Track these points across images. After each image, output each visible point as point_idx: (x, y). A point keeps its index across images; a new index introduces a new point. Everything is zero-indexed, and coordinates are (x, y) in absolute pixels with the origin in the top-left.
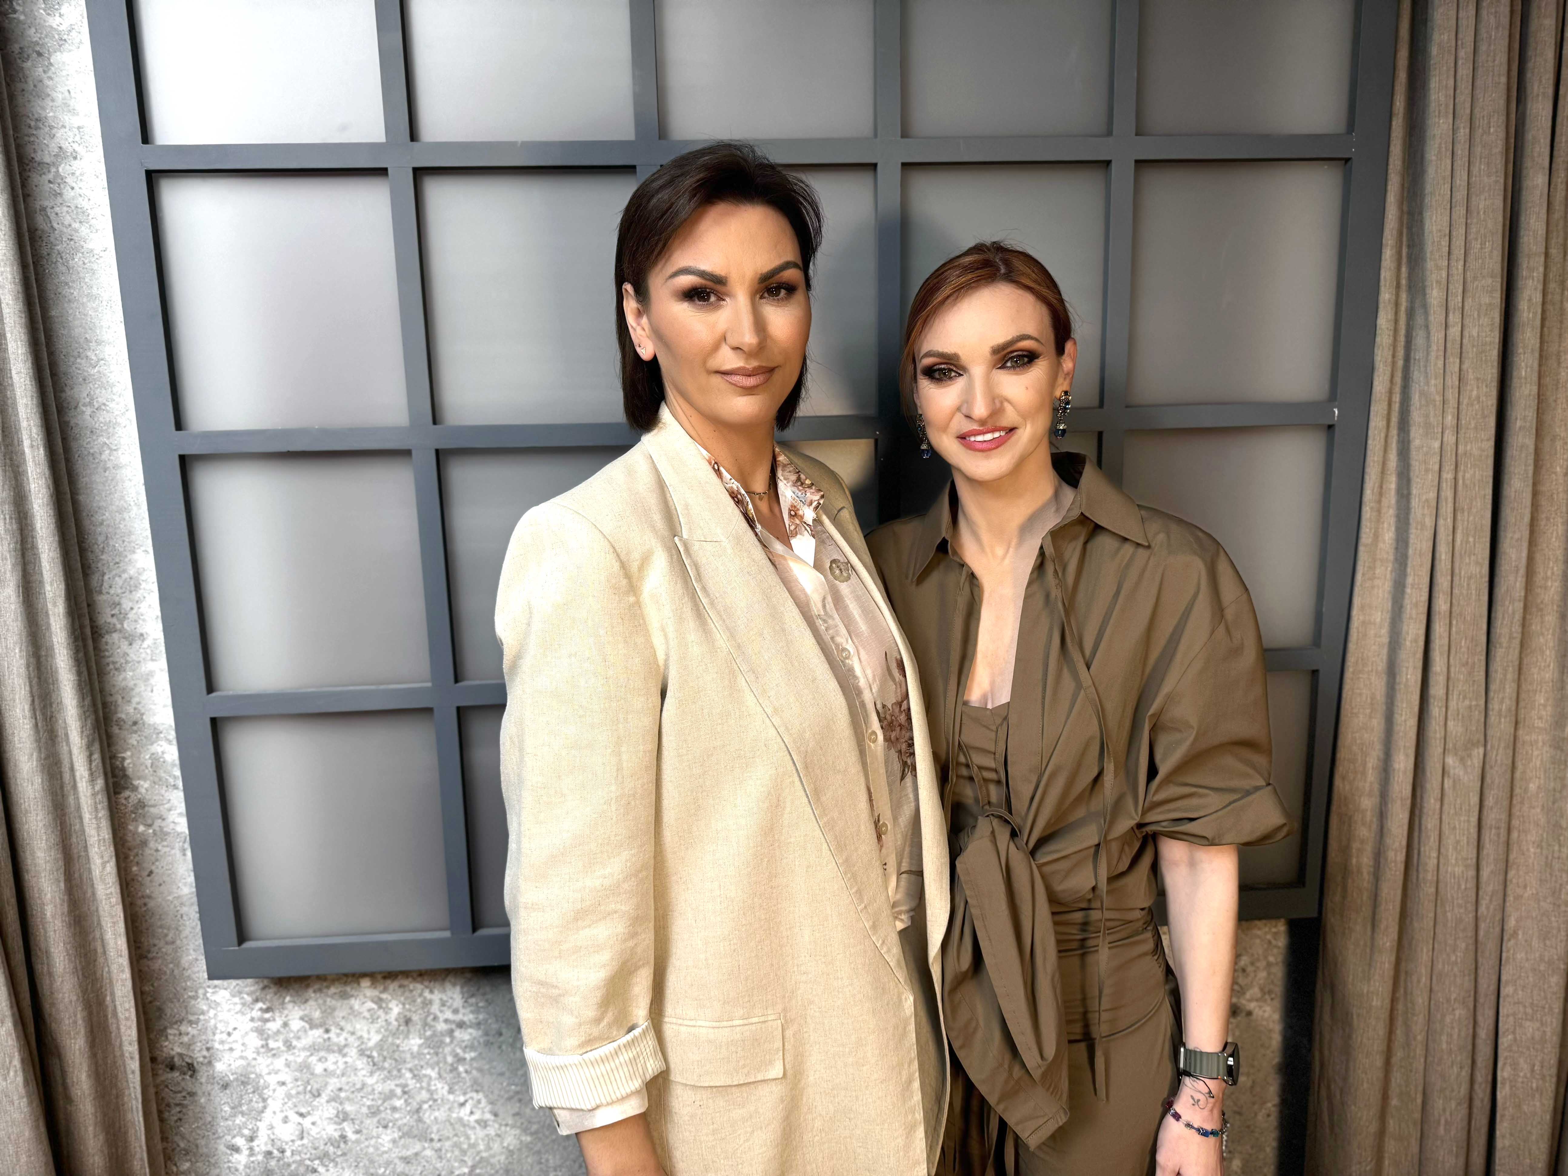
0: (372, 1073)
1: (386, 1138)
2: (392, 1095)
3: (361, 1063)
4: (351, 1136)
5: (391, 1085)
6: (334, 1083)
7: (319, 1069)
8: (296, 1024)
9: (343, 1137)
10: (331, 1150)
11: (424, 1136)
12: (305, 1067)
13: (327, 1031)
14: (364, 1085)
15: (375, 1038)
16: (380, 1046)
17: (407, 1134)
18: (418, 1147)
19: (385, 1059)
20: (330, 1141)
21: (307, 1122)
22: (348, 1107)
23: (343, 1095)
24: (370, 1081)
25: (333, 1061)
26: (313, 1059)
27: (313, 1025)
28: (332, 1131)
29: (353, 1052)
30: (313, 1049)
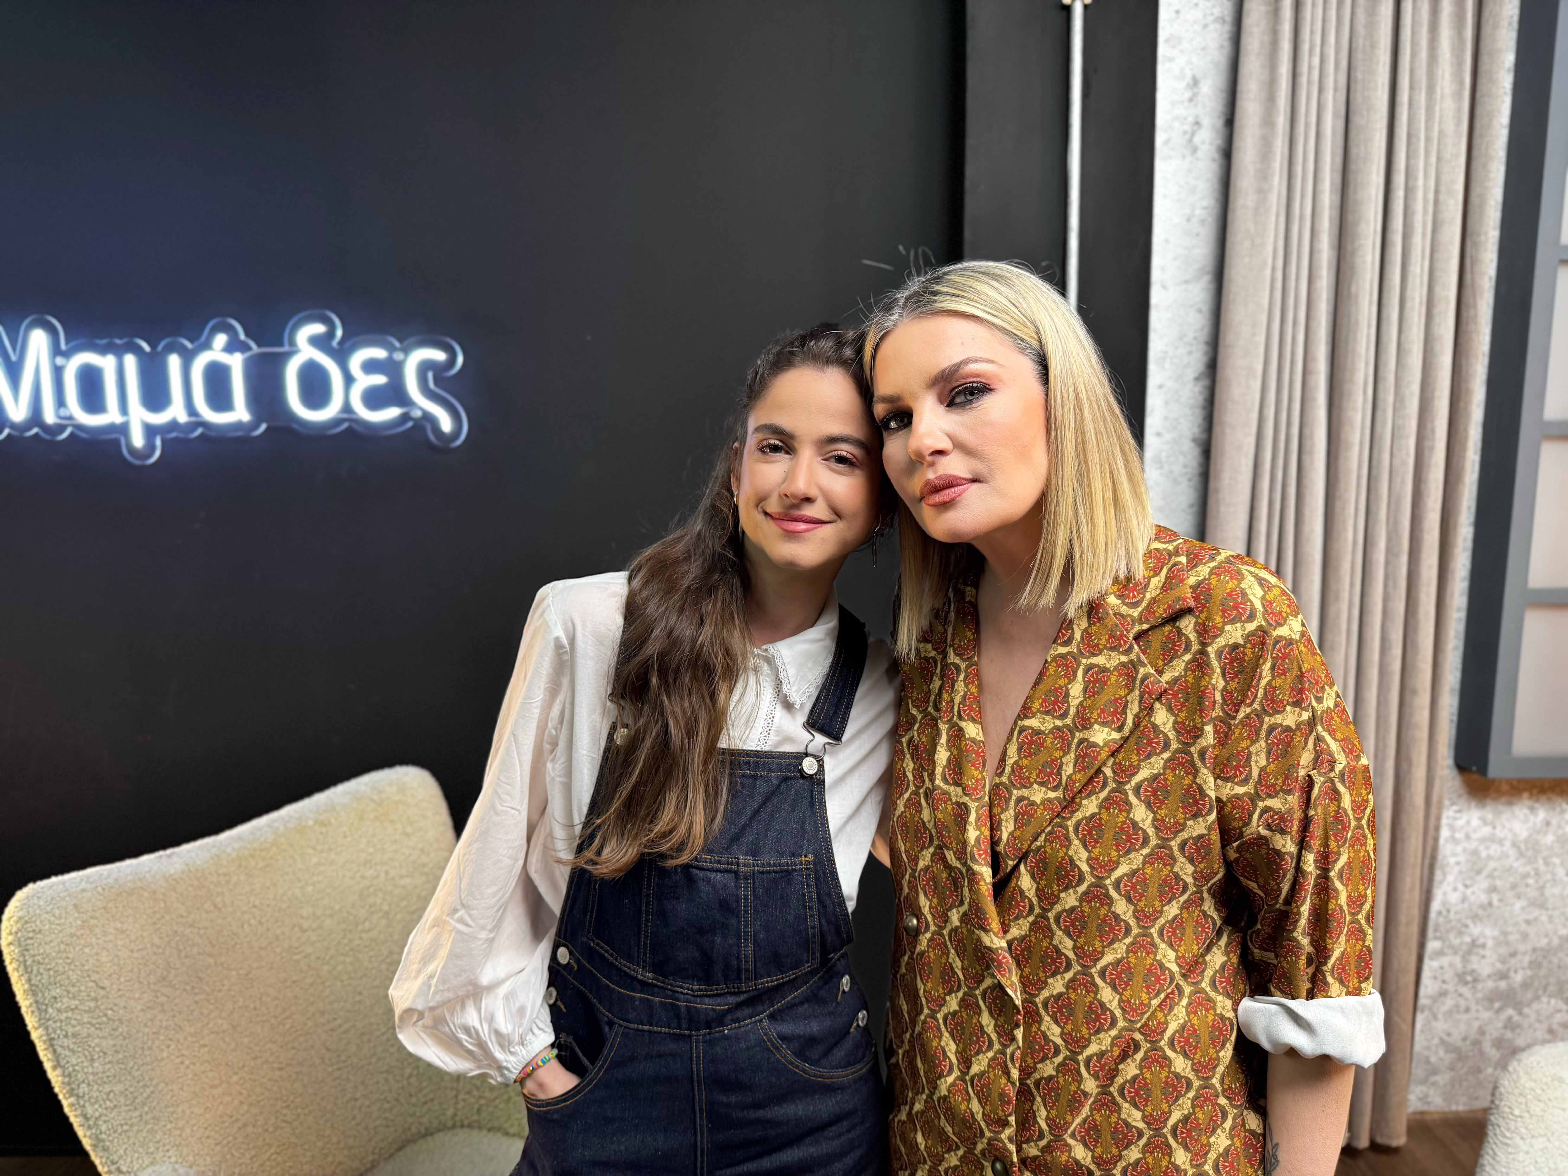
0: (1517, 859)
1: (1519, 905)
2: (1526, 876)
3: (1512, 853)
4: (1495, 902)
5: (1528, 868)
6: (1492, 864)
7: (1484, 854)
8: (1475, 822)
9: (1490, 904)
10: (1481, 912)
11: (1542, 906)
12: (1475, 853)
13: (1494, 828)
14: (1511, 867)
15: (1524, 834)
16: (1526, 841)
17: (1533, 903)
18: (1536, 913)
19: (1527, 849)
20: (1482, 907)
21: (1469, 892)
22: (1498, 883)
23: (1496, 873)
24: (1516, 865)
25: (1495, 850)
26: (1481, 848)
27: (1485, 822)
28: (1483, 898)
29: (1508, 843)
30: (1483, 840)
